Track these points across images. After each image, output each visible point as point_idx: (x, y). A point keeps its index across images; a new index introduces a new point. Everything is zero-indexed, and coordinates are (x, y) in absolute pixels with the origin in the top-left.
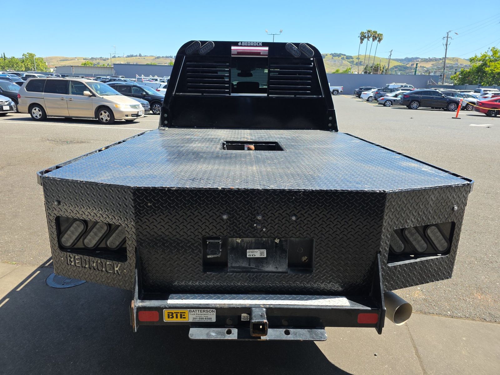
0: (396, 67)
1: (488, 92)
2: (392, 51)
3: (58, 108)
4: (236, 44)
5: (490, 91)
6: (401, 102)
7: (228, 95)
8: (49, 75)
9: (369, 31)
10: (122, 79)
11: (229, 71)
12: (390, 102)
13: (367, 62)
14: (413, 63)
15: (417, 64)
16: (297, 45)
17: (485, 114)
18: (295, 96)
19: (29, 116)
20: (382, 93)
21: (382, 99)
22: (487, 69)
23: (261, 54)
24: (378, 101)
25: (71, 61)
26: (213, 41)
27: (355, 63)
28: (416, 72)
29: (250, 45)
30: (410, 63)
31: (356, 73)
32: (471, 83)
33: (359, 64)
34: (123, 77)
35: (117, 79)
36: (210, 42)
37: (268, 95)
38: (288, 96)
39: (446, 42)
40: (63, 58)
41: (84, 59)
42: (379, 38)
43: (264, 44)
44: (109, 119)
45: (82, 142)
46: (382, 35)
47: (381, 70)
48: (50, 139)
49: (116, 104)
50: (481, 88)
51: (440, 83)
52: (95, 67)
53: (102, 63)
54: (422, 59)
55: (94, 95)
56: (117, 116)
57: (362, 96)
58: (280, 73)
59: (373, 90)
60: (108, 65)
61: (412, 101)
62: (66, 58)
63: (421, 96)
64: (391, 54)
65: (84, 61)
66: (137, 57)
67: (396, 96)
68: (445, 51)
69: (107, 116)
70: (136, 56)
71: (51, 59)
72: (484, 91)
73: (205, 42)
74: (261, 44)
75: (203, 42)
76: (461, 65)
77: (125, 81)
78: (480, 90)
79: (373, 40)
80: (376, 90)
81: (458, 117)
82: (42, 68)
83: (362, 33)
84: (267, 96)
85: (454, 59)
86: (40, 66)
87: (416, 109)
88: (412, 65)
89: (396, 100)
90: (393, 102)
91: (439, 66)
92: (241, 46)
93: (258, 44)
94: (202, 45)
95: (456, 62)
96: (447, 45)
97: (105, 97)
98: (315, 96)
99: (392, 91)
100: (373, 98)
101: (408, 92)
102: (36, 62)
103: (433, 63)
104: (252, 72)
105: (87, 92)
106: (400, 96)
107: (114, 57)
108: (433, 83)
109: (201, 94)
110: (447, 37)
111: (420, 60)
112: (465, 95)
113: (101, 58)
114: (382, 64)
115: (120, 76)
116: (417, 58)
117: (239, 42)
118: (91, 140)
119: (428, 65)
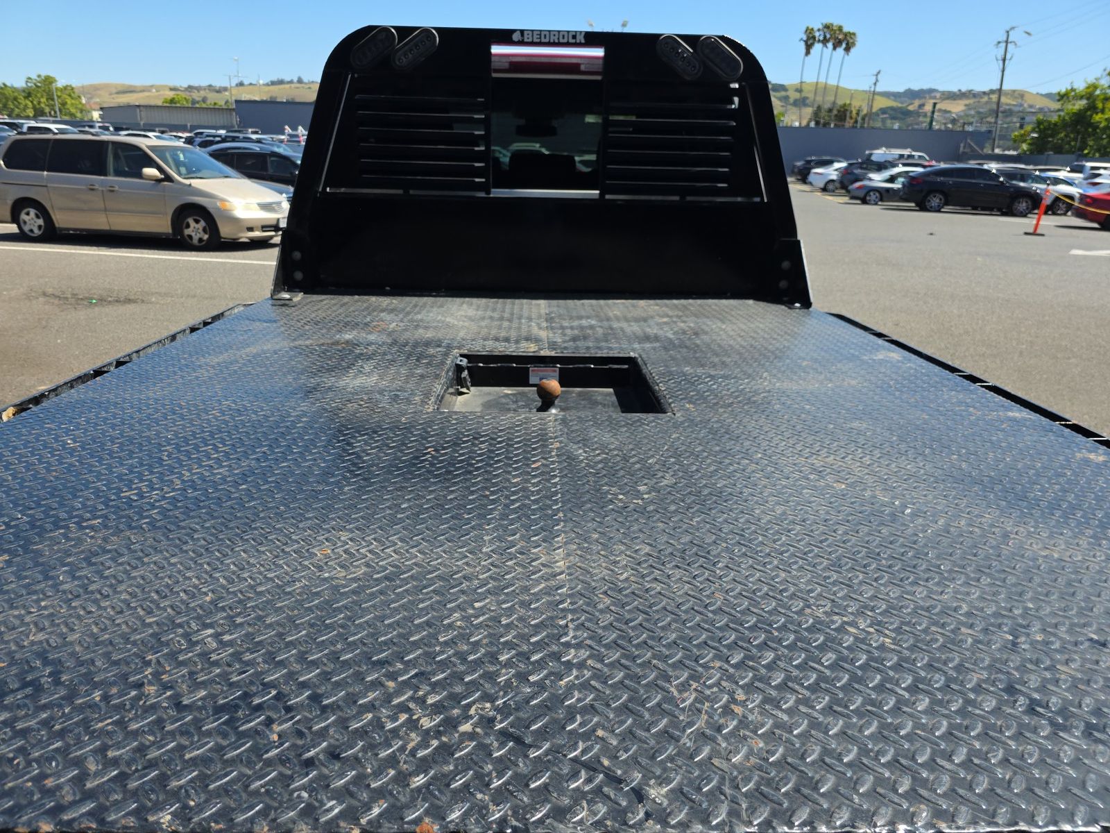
0: (883, 111)
1: (1101, 171)
2: (879, 73)
3: (82, 210)
4: (505, 36)
5: (1105, 168)
6: (905, 193)
7: (482, 195)
8: (84, 126)
9: (827, 27)
10: (254, 137)
11: (486, 123)
12: (877, 194)
13: (819, 99)
14: (921, 102)
15: (935, 104)
16: (692, 40)
17: (1099, 223)
18: (683, 197)
19: (13, 228)
20: (858, 171)
21: (860, 188)
22: (1097, 117)
23: (583, 68)
24: (848, 191)
25: (141, 95)
26: (435, 28)
27: (791, 100)
28: (931, 123)
29: (547, 40)
30: (917, 103)
31: (797, 124)
32: (1059, 150)
33: (801, 103)
34: (256, 133)
35: (241, 136)
36: (426, 31)
37: (602, 195)
38: (660, 198)
39: (1003, 53)
40: (123, 85)
41: (171, 89)
42: (847, 44)
43: (592, 39)
44: (206, 237)
45: (129, 301)
46: (854, 34)
47: (851, 118)
48: (50, 291)
49: (223, 200)
50: (1084, 163)
51: (987, 151)
52: (193, 107)
53: (213, 98)
54: (943, 93)
55: (168, 178)
56: (225, 231)
57: (811, 178)
58: (638, 128)
59: (837, 165)
60: (227, 102)
61: (930, 192)
62: (131, 86)
63: (951, 180)
64: (877, 80)
65: (171, 94)
66: (293, 85)
67: (892, 179)
68: (1000, 74)
69: (201, 230)
70: (291, 82)
71: (96, 88)
72: (1093, 168)
73: (411, 30)
74: (581, 39)
75: (404, 31)
76: (1031, 106)
77: (259, 141)
78: (1083, 166)
79: (835, 48)
80: (843, 165)
81: (1039, 231)
82: (73, 111)
83: (809, 31)
84: (597, 197)
85: (1016, 94)
86: (68, 106)
87: (939, 211)
88: (921, 106)
89: (892, 189)
90: (885, 194)
91: (981, 110)
92: (521, 43)
93: (574, 37)
94: (400, 41)
95: (1020, 101)
96: (1004, 60)
97: (195, 183)
98: (739, 199)
99: (880, 167)
100: (838, 185)
101: (920, 170)
102: (59, 97)
103: (967, 102)
104: (555, 123)
105: (150, 171)
106: (901, 180)
107: (241, 84)
108: (973, 150)
109: (400, 192)
110: (1007, 42)
111: (938, 95)
112: (1049, 178)
113: (210, 86)
114: (856, 104)
115: (250, 130)
116: (931, 91)
117: (513, 31)
118: (152, 294)
119: (957, 108)
